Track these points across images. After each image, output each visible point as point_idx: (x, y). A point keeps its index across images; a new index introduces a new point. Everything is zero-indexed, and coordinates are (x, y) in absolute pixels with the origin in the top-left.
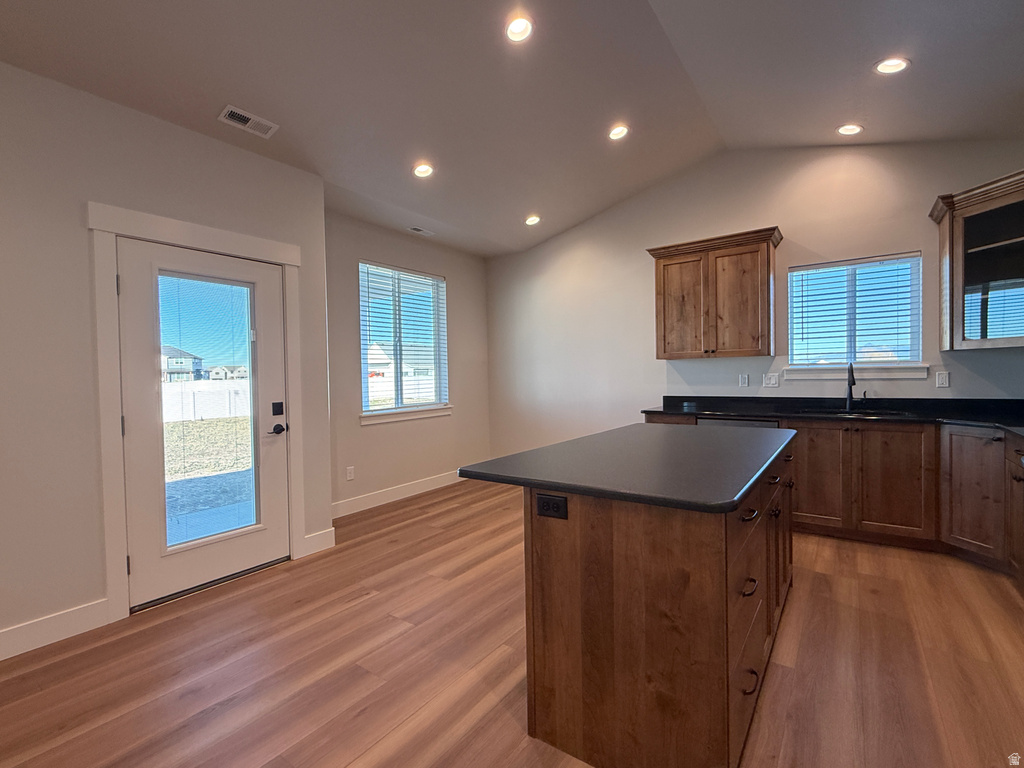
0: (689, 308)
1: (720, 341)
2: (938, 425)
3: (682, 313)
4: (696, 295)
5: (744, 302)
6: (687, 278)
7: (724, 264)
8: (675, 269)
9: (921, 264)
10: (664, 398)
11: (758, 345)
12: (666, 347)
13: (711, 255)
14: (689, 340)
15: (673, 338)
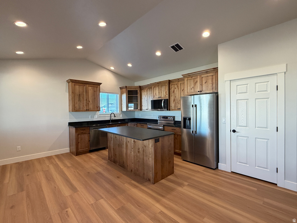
0: (81, 98)
3: (79, 99)
4: (83, 94)
5: (95, 98)
6: (81, 90)
7: (90, 88)
8: (77, 87)
9: (118, 95)
10: (69, 123)
11: (98, 109)
12: (75, 109)
13: (87, 85)
14: (81, 106)
15: (77, 106)
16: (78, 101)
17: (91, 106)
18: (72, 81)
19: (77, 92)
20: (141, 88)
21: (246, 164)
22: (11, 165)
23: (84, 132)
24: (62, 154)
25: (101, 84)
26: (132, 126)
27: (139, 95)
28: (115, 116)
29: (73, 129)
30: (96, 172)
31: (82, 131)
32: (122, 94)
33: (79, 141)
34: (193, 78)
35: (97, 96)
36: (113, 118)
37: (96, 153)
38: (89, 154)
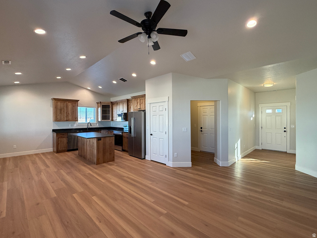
0: (62, 111)
1: (69, 118)
2: (101, 130)
3: (61, 112)
4: (64, 109)
5: (73, 112)
6: (62, 105)
7: (70, 104)
8: (59, 103)
9: (95, 109)
10: (53, 130)
11: (76, 119)
12: (57, 119)
13: (67, 102)
14: (62, 118)
15: (58, 117)
16: (60, 114)
17: (70, 118)
18: (55, 99)
19: (59, 107)
20: (113, 103)
21: (156, 154)
22: (10, 158)
23: (63, 136)
24: (47, 153)
25: (79, 100)
26: (104, 132)
27: (111, 109)
28: (91, 125)
29: (55, 134)
30: (65, 161)
31: (62, 136)
32: (98, 107)
33: (59, 143)
34: (137, 99)
35: (75, 110)
36: (90, 127)
37: (73, 152)
38: (67, 153)
